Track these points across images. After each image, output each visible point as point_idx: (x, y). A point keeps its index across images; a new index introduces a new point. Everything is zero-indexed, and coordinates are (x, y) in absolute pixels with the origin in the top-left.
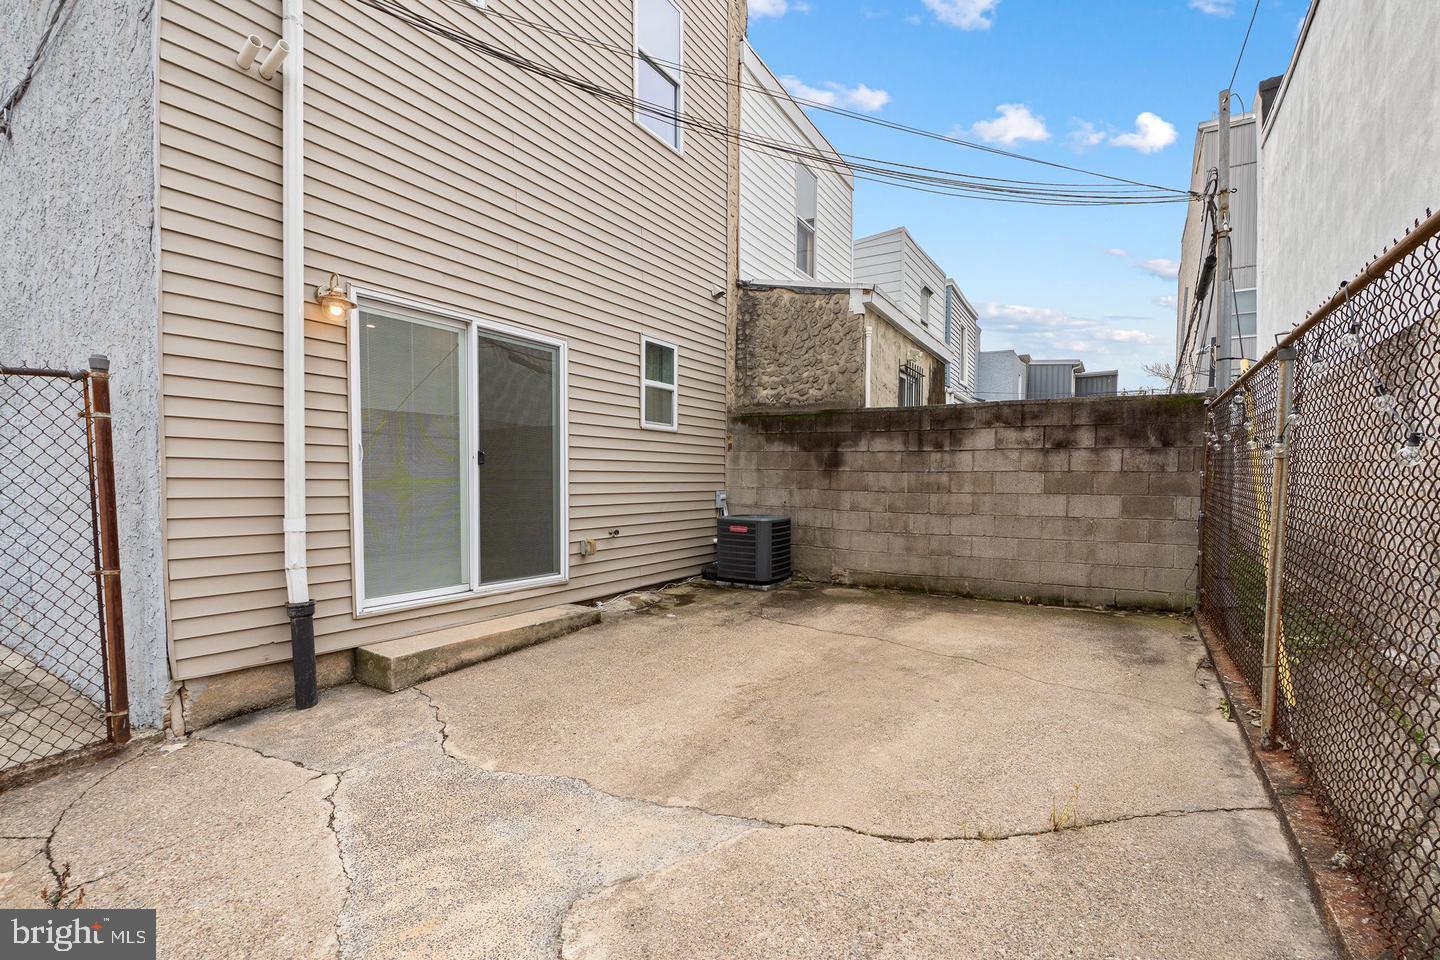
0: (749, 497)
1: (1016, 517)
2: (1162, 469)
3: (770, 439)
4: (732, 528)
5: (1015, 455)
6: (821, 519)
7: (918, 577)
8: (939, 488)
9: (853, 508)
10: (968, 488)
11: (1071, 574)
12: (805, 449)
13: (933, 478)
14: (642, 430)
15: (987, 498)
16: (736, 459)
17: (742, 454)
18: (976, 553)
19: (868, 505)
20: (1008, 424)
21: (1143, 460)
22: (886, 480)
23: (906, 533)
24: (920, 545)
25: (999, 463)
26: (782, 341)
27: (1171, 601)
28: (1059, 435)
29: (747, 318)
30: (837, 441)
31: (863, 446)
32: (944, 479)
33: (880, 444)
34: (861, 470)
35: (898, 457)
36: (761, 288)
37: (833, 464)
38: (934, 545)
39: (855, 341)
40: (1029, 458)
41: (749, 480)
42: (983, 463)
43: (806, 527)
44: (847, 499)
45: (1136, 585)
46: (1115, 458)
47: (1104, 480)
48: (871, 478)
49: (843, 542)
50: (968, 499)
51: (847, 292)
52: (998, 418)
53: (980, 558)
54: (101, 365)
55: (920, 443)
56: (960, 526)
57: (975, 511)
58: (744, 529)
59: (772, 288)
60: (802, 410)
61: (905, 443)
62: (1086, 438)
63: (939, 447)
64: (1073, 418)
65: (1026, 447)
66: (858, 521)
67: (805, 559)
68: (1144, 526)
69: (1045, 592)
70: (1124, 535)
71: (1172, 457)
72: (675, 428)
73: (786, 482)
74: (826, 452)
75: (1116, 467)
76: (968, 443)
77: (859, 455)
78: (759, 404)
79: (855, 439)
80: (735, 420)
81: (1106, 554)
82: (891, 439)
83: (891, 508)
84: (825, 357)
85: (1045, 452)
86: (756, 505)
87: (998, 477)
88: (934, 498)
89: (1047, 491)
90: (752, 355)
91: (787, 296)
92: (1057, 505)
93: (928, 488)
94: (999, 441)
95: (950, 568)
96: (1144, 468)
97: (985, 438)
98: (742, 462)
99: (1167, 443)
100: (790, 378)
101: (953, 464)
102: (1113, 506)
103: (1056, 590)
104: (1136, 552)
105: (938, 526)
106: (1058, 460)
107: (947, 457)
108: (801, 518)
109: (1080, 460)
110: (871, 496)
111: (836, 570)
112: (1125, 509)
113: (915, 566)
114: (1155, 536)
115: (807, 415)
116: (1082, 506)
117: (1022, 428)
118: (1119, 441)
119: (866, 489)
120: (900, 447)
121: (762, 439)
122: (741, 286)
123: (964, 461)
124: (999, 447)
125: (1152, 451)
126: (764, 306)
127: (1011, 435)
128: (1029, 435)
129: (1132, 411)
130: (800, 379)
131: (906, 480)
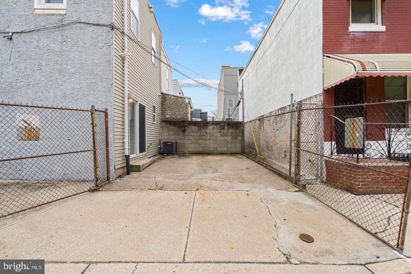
0: (166, 137)
1: (216, 140)
2: (236, 132)
3: (170, 126)
4: (168, 143)
5: (216, 130)
6: (182, 141)
7: (201, 151)
8: (204, 135)
9: (188, 139)
10: (209, 135)
11: (225, 149)
12: (178, 128)
13: (203, 134)
14: (153, 123)
15: (212, 137)
16: (163, 130)
17: (164, 129)
18: (210, 146)
19: (191, 139)
20: (215, 125)
21: (234, 131)
22: (195, 134)
23: (199, 144)
24: (201, 145)
25: (213, 131)
26: (172, 106)
27: (238, 152)
28: (222, 127)
29: (164, 100)
30: (185, 127)
31: (190, 128)
32: (205, 134)
33: (193, 127)
34: (190, 132)
35: (197, 130)
36: (166, 95)
37: (184, 131)
38: (203, 145)
39: (187, 108)
40: (218, 130)
41: (166, 134)
42: (211, 131)
43: (179, 143)
44: (187, 137)
45: (233, 150)
46: (230, 131)
47: (229, 134)
48: (192, 134)
49: (187, 146)
50: (209, 137)
51: (185, 98)
52: (213, 123)
53: (211, 147)
54: (107, 110)
55: (201, 127)
56: (208, 142)
57: (210, 139)
58: (171, 143)
59: (169, 95)
60: (177, 120)
61: (198, 127)
62: (226, 127)
63: (204, 128)
64: (224, 124)
65: (218, 129)
66: (190, 142)
67: (179, 150)
68: (234, 141)
69: (221, 152)
70: (232, 143)
71: (237, 131)
72: (155, 123)
73: (174, 134)
74: (183, 129)
75: (230, 132)
76: (209, 128)
77: (189, 129)
78: (167, 118)
79: (189, 126)
80: (162, 121)
81: (230, 146)
82: (195, 126)
83: (196, 139)
84: (181, 110)
85: (220, 129)
86: (168, 139)
87: (213, 133)
88: (203, 137)
89: (221, 136)
90: (165, 108)
91: (173, 97)
92: (222, 138)
93: (202, 135)
94: (213, 127)
95: (206, 149)
96: (234, 132)
97: (211, 127)
98: (164, 130)
99: (237, 129)
100: (174, 113)
101: (206, 131)
102: (230, 138)
103: (223, 152)
104: (233, 145)
105: (204, 142)
106: (222, 131)
107: (205, 130)
108: (178, 141)
109: (225, 131)
110: (192, 137)
111: (185, 151)
112: (232, 139)
113: (200, 149)
114: (236, 142)
115: (179, 121)
116: (226, 138)
117: (217, 125)
118: (231, 128)
119: (191, 136)
120: (197, 128)
121: (169, 126)
122: (162, 93)
123: (208, 131)
124: (214, 128)
125: (235, 130)
126: (167, 98)
127: (215, 126)
128: (218, 127)
129: (232, 123)
130: (176, 114)
131: (198, 134)
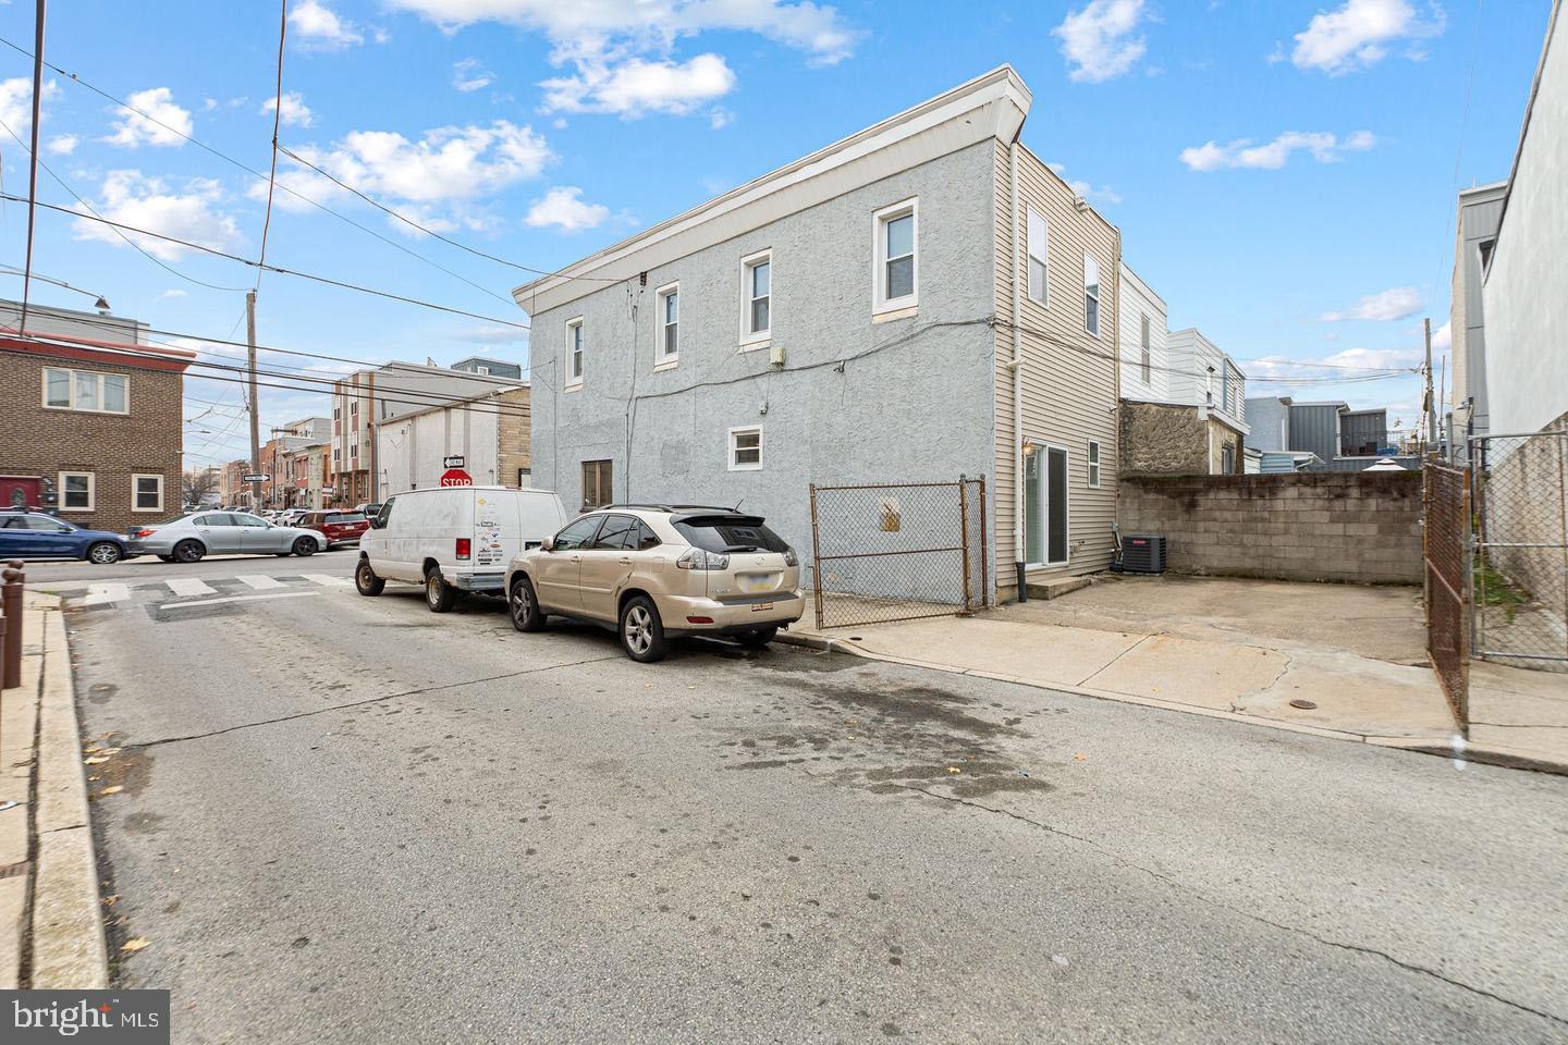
0: (1133, 525)
1: (1313, 535)
2: (1401, 509)
3: (1147, 491)
4: (1134, 542)
5: (1311, 502)
6: (1185, 537)
7: (1251, 569)
8: (1263, 520)
9: (1206, 531)
10: (1281, 519)
11: (1352, 566)
12: (1171, 497)
13: (1258, 514)
14: (1090, 488)
15: (1294, 525)
16: (1123, 503)
17: (1128, 500)
18: (1288, 555)
19: (1217, 529)
20: (1306, 485)
21: (1390, 505)
22: (1228, 515)
23: (1242, 545)
24: (1252, 552)
25: (1301, 506)
26: (1151, 434)
27: (1410, 580)
28: (1339, 491)
29: (1126, 420)
30: (1194, 493)
31: (1212, 496)
32: (1266, 515)
33: (1223, 495)
34: (1211, 509)
35: (1235, 503)
36: (1135, 403)
37: (1192, 506)
38: (1261, 551)
39: (1202, 436)
40: (1320, 503)
41: (1132, 515)
42: (1291, 506)
43: (1174, 542)
44: (1201, 526)
45: (1390, 572)
46: (1373, 504)
47: (1367, 516)
48: (1217, 514)
49: (1200, 551)
50: (1282, 526)
51: (1196, 407)
52: (1300, 481)
53: (1290, 558)
55: (1250, 494)
56: (1277, 541)
57: (1286, 532)
58: (1143, 542)
59: (1143, 403)
60: (1167, 475)
61: (1240, 495)
62: (1355, 492)
63: (1262, 497)
64: (1346, 481)
65: (1319, 497)
66: (1212, 538)
67: (1174, 560)
68: (1392, 539)
69: (1335, 576)
70: (1380, 545)
71: (1407, 503)
72: (1099, 487)
73: (1158, 516)
74: (1186, 499)
75: (1374, 508)
76: (1281, 495)
77: (1206, 502)
78: (1135, 471)
79: (1206, 492)
80: (1122, 480)
81: (1370, 555)
82: (1230, 492)
83: (1232, 531)
84: (1181, 444)
85: (1330, 500)
86: (1138, 530)
87: (1300, 514)
88: (1259, 525)
89: (1332, 521)
90: (1131, 442)
91: (1154, 408)
92: (1339, 529)
93: (1255, 520)
94: (1300, 494)
95: (1270, 564)
96: (1391, 509)
97: (1292, 492)
98: (1128, 505)
99: (1404, 496)
100: (1158, 455)
101: (1272, 507)
102: (1373, 529)
103: (1340, 576)
104: (1388, 553)
105: (1263, 541)
106: (1338, 505)
107: (1267, 502)
108: (1171, 537)
109: (1351, 504)
110: (1218, 524)
111: (1195, 566)
112: (1380, 531)
113: (1248, 563)
114: (1399, 545)
115: (1172, 478)
116: (1353, 529)
117: (1315, 487)
118: (1375, 495)
119: (1215, 520)
120: (1237, 497)
121: (1142, 492)
122: (1123, 401)
123: (1279, 505)
124: (1301, 497)
125: (1395, 500)
126: (1138, 413)
127: (1308, 491)
128: (1319, 490)
129: (1382, 479)
130: (1165, 457)
131: (1241, 515)
